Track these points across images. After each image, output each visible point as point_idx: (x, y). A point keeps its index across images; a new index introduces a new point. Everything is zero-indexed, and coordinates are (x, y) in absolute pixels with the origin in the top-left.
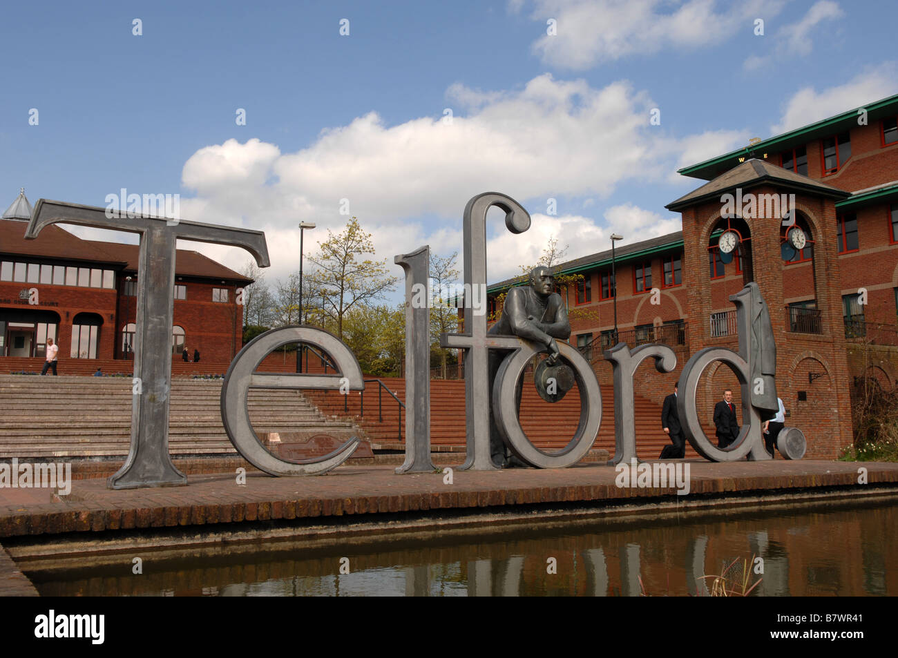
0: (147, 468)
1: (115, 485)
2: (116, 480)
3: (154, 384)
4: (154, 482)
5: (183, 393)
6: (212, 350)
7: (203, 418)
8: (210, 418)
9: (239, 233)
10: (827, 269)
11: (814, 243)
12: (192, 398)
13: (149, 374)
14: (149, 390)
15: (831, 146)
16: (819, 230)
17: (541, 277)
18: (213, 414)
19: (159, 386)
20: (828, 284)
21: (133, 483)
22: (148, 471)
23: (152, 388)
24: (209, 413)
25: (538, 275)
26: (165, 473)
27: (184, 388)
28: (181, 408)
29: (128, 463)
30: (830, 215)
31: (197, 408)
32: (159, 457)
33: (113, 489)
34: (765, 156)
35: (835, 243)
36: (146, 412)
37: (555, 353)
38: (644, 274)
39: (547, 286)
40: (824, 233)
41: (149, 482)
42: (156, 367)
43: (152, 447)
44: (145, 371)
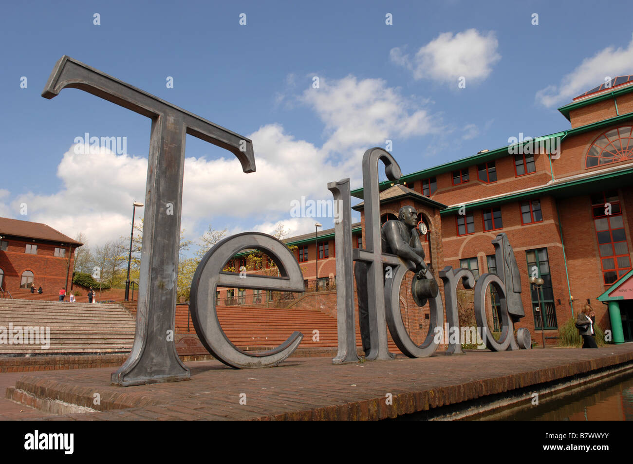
0: (155, 361)
1: (123, 381)
2: (125, 375)
3: (163, 270)
4: (161, 376)
5: (48, 310)
6: (51, 287)
7: (62, 328)
8: (67, 328)
9: (234, 137)
10: (437, 246)
11: (430, 232)
12: (54, 314)
13: (159, 260)
14: (159, 276)
15: (427, 184)
16: (433, 225)
17: (410, 213)
18: (70, 325)
19: (167, 272)
20: (438, 255)
21: (142, 379)
22: (156, 365)
23: (161, 275)
24: (68, 325)
25: (408, 212)
26: (171, 366)
27: (48, 307)
28: (46, 321)
29: (135, 355)
30: (438, 217)
31: (59, 321)
32: (166, 349)
33: (121, 385)
34: (405, 183)
35: (439, 231)
36: (155, 300)
37: (424, 269)
38: (324, 248)
39: (415, 220)
40: (435, 227)
41: (156, 377)
42: (165, 252)
43: (159, 337)
44: (155, 256)
